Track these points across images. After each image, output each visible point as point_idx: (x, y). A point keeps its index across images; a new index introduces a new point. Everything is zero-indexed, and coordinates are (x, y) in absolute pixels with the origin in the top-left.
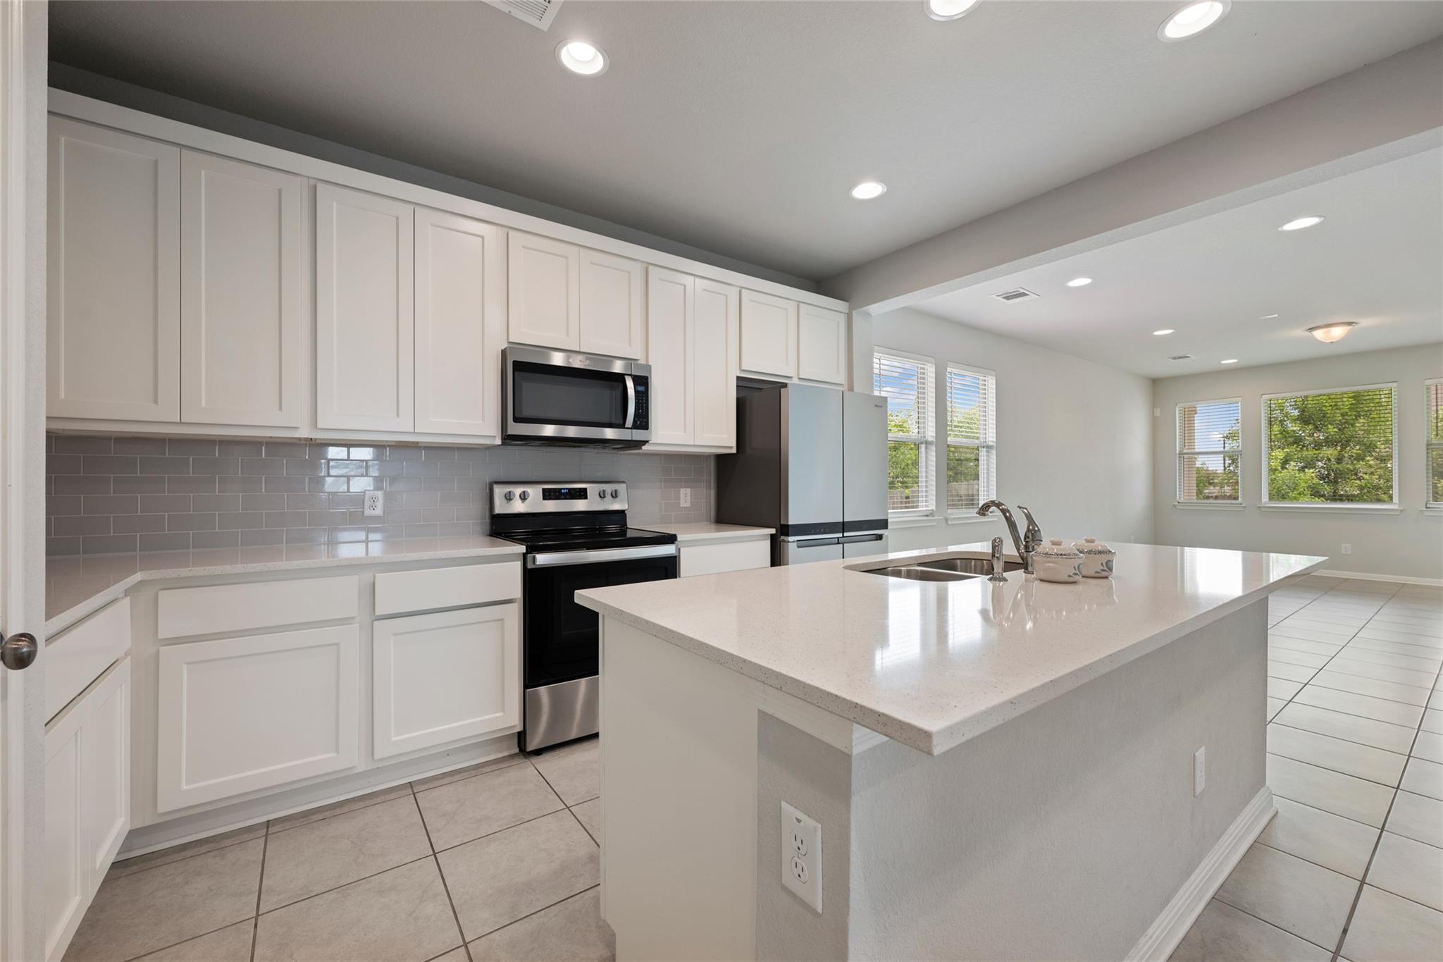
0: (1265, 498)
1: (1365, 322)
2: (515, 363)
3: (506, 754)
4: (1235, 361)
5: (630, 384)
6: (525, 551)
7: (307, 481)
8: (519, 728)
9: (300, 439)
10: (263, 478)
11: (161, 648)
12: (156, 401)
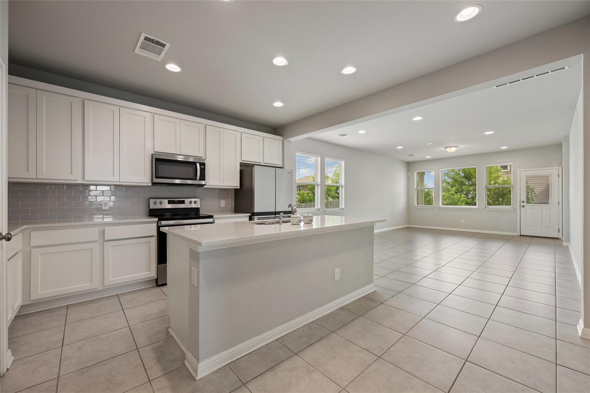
0: (441, 204)
1: (461, 146)
2: (156, 159)
3: (151, 286)
4: (430, 157)
5: (198, 165)
6: (158, 220)
7: (81, 197)
8: (156, 277)
9: (79, 184)
10: (65, 197)
11: (32, 249)
12: (28, 172)
